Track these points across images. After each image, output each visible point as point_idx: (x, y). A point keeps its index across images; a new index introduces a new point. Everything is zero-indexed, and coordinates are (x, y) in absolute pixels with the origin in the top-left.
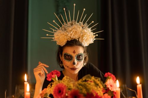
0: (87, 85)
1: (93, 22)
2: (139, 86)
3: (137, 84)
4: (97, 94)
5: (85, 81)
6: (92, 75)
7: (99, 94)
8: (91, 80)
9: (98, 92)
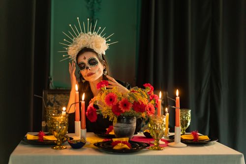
0: (135, 95)
1: (100, 28)
2: (178, 98)
3: (176, 96)
4: (142, 103)
5: (133, 91)
6: (139, 88)
7: (144, 103)
8: (138, 91)
9: (143, 101)
